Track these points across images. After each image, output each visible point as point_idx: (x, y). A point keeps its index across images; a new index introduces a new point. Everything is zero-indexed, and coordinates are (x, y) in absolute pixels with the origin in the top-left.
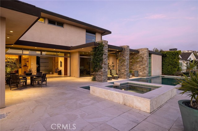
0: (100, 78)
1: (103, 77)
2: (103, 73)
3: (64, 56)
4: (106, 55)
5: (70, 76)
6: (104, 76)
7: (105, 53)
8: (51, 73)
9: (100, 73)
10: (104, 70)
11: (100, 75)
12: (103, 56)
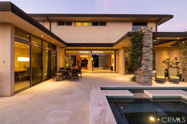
0: (140, 78)
1: (143, 78)
2: (144, 72)
3: (114, 53)
4: (149, 47)
5: (118, 73)
6: (144, 76)
7: (146, 44)
8: (107, 68)
9: (140, 72)
10: (145, 69)
11: (139, 74)
12: (144, 49)
